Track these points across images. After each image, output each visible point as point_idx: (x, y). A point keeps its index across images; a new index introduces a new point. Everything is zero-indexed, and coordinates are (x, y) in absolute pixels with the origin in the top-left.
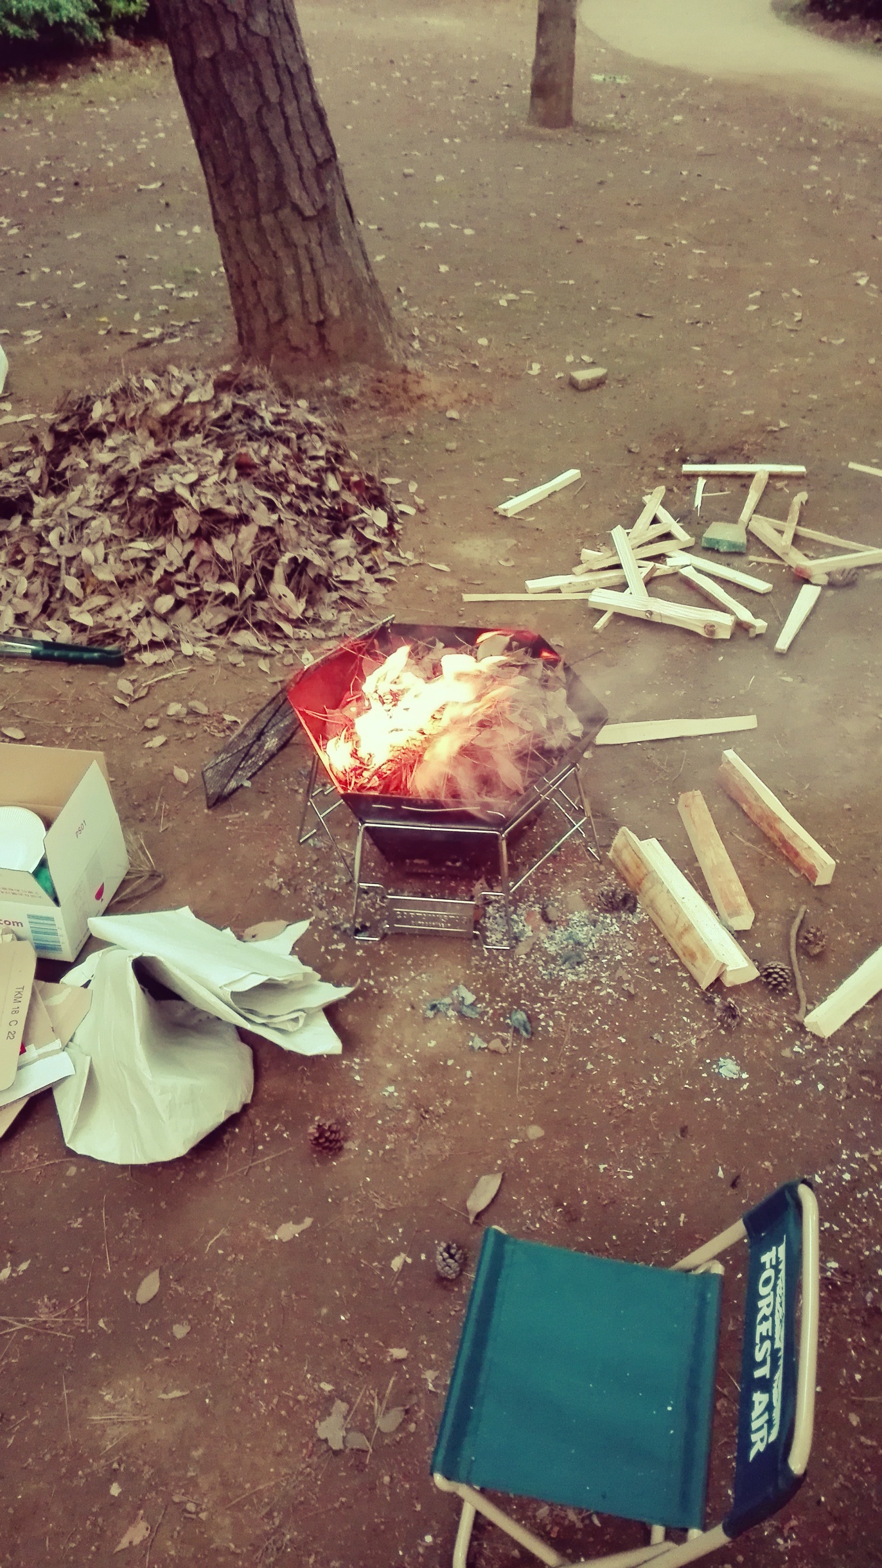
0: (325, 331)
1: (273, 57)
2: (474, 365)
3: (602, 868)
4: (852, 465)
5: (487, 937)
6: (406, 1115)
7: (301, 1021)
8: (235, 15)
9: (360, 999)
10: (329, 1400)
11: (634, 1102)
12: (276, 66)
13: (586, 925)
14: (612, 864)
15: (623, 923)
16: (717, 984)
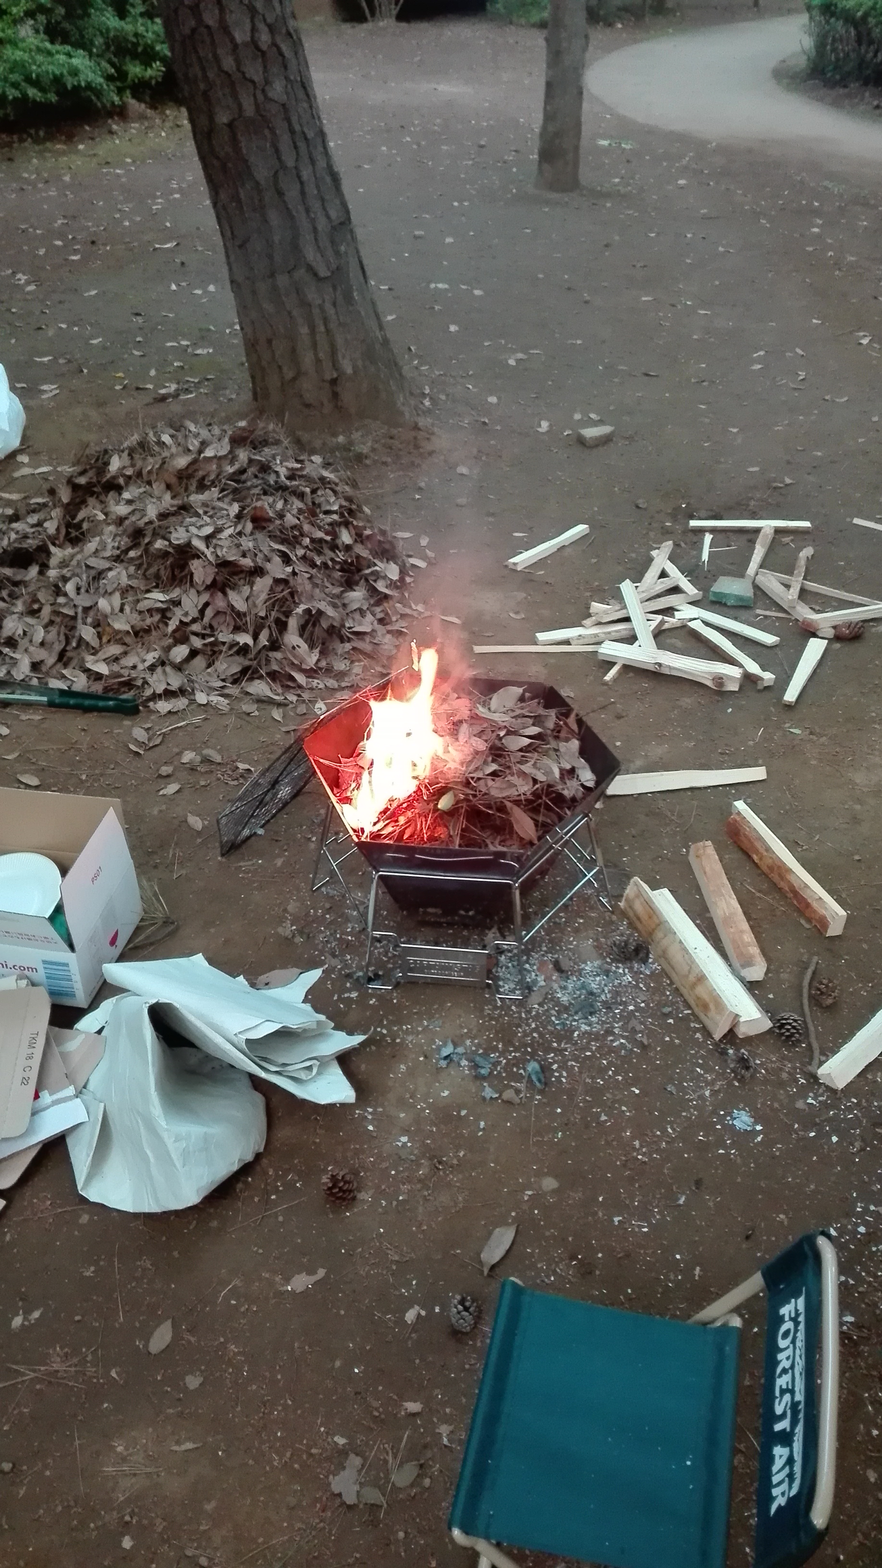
0: (339, 389)
1: (290, 124)
2: (484, 423)
3: (614, 918)
4: (856, 521)
5: (500, 986)
6: (419, 1166)
7: (315, 1070)
8: (253, 82)
9: (373, 1048)
10: (343, 1453)
11: (649, 1154)
12: (292, 132)
13: (598, 975)
14: (623, 914)
15: (636, 974)
16: (731, 1035)
